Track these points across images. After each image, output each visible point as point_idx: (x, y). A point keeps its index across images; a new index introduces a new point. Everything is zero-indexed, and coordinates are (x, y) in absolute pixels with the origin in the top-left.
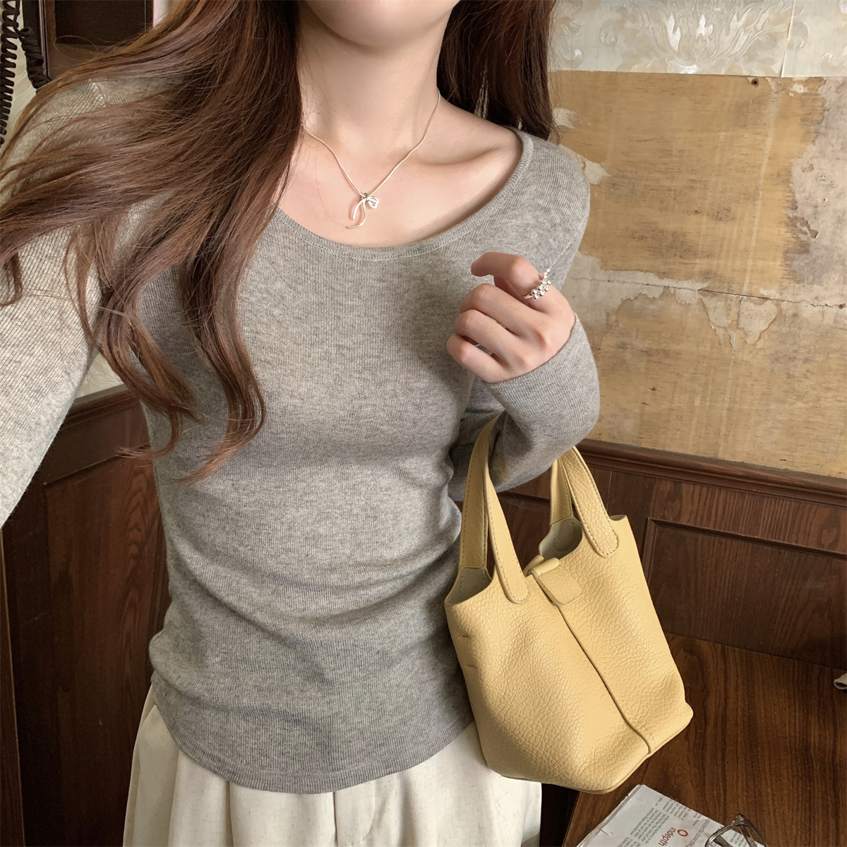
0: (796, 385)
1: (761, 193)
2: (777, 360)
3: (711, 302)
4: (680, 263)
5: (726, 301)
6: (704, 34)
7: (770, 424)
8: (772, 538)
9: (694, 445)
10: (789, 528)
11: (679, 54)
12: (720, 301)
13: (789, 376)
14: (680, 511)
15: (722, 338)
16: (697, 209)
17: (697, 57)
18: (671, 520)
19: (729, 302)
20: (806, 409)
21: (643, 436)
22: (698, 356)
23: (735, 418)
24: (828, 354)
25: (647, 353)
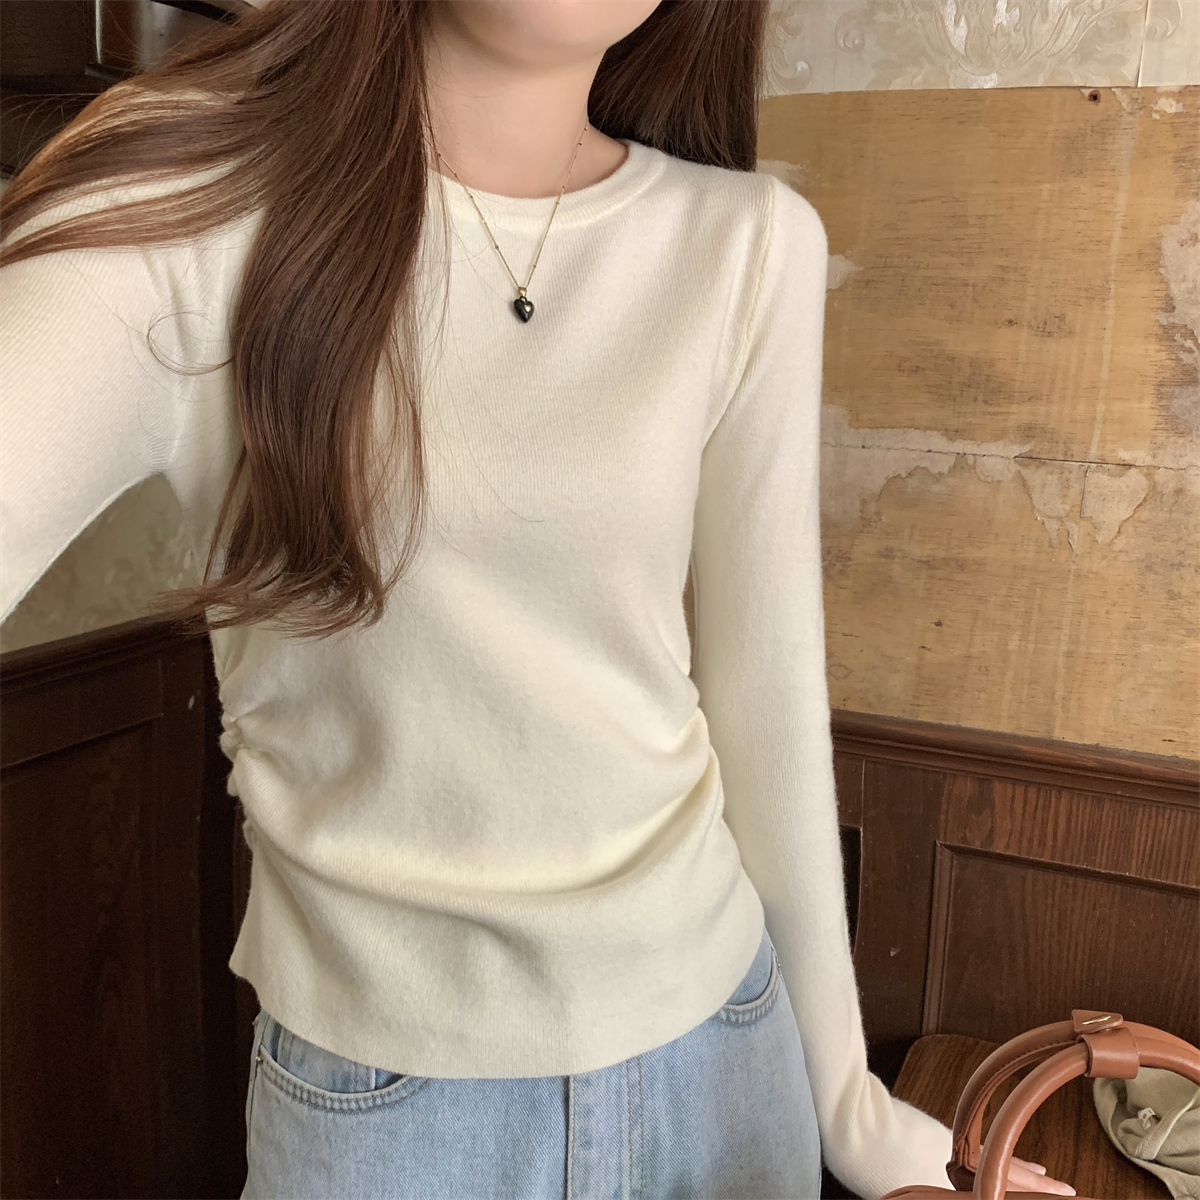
1: (1113, 286)
2: (1149, 568)
3: (1035, 476)
4: (984, 413)
5: (1062, 473)
6: (1005, 23)
7: (1142, 680)
8: (1154, 876)
9: (1010, 717)
11: (966, 59)
12: (1051, 473)
13: (1173, 596)
14: (992, 831)
15: (1054, 535)
16: (1012, 318)
18: (977, 845)
19: (1066, 474)
21: (920, 702)
22: (1015, 567)
23: (1079, 669)
25: (928, 564)
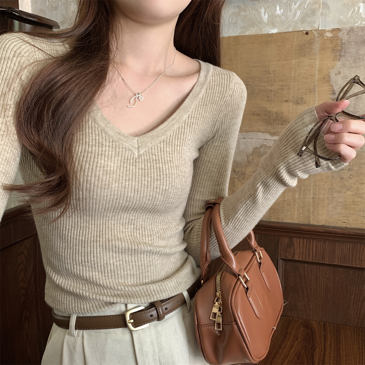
0: (346, 183)
1: (317, 88)
6: (279, 13)
7: (335, 204)
8: (342, 264)
9: (298, 218)
10: (350, 258)
11: (268, 25)
13: (342, 179)
16: (287, 100)
17: (277, 25)
18: (290, 258)
20: (352, 195)
21: (271, 215)
23: (316, 202)
24: (360, 166)
